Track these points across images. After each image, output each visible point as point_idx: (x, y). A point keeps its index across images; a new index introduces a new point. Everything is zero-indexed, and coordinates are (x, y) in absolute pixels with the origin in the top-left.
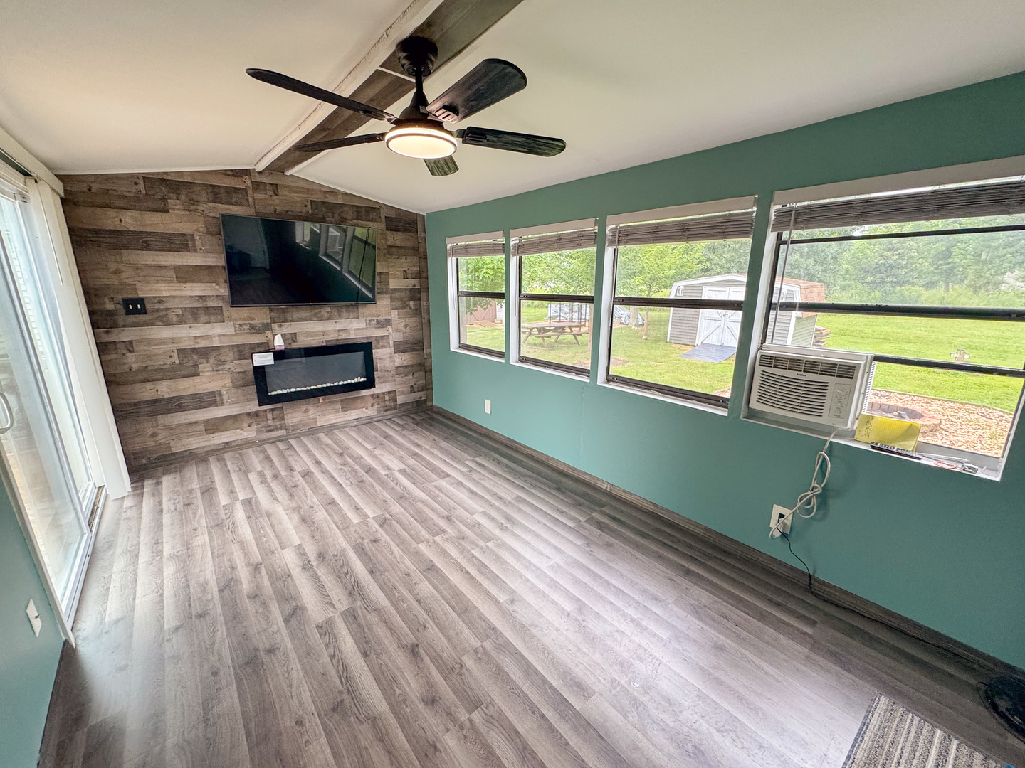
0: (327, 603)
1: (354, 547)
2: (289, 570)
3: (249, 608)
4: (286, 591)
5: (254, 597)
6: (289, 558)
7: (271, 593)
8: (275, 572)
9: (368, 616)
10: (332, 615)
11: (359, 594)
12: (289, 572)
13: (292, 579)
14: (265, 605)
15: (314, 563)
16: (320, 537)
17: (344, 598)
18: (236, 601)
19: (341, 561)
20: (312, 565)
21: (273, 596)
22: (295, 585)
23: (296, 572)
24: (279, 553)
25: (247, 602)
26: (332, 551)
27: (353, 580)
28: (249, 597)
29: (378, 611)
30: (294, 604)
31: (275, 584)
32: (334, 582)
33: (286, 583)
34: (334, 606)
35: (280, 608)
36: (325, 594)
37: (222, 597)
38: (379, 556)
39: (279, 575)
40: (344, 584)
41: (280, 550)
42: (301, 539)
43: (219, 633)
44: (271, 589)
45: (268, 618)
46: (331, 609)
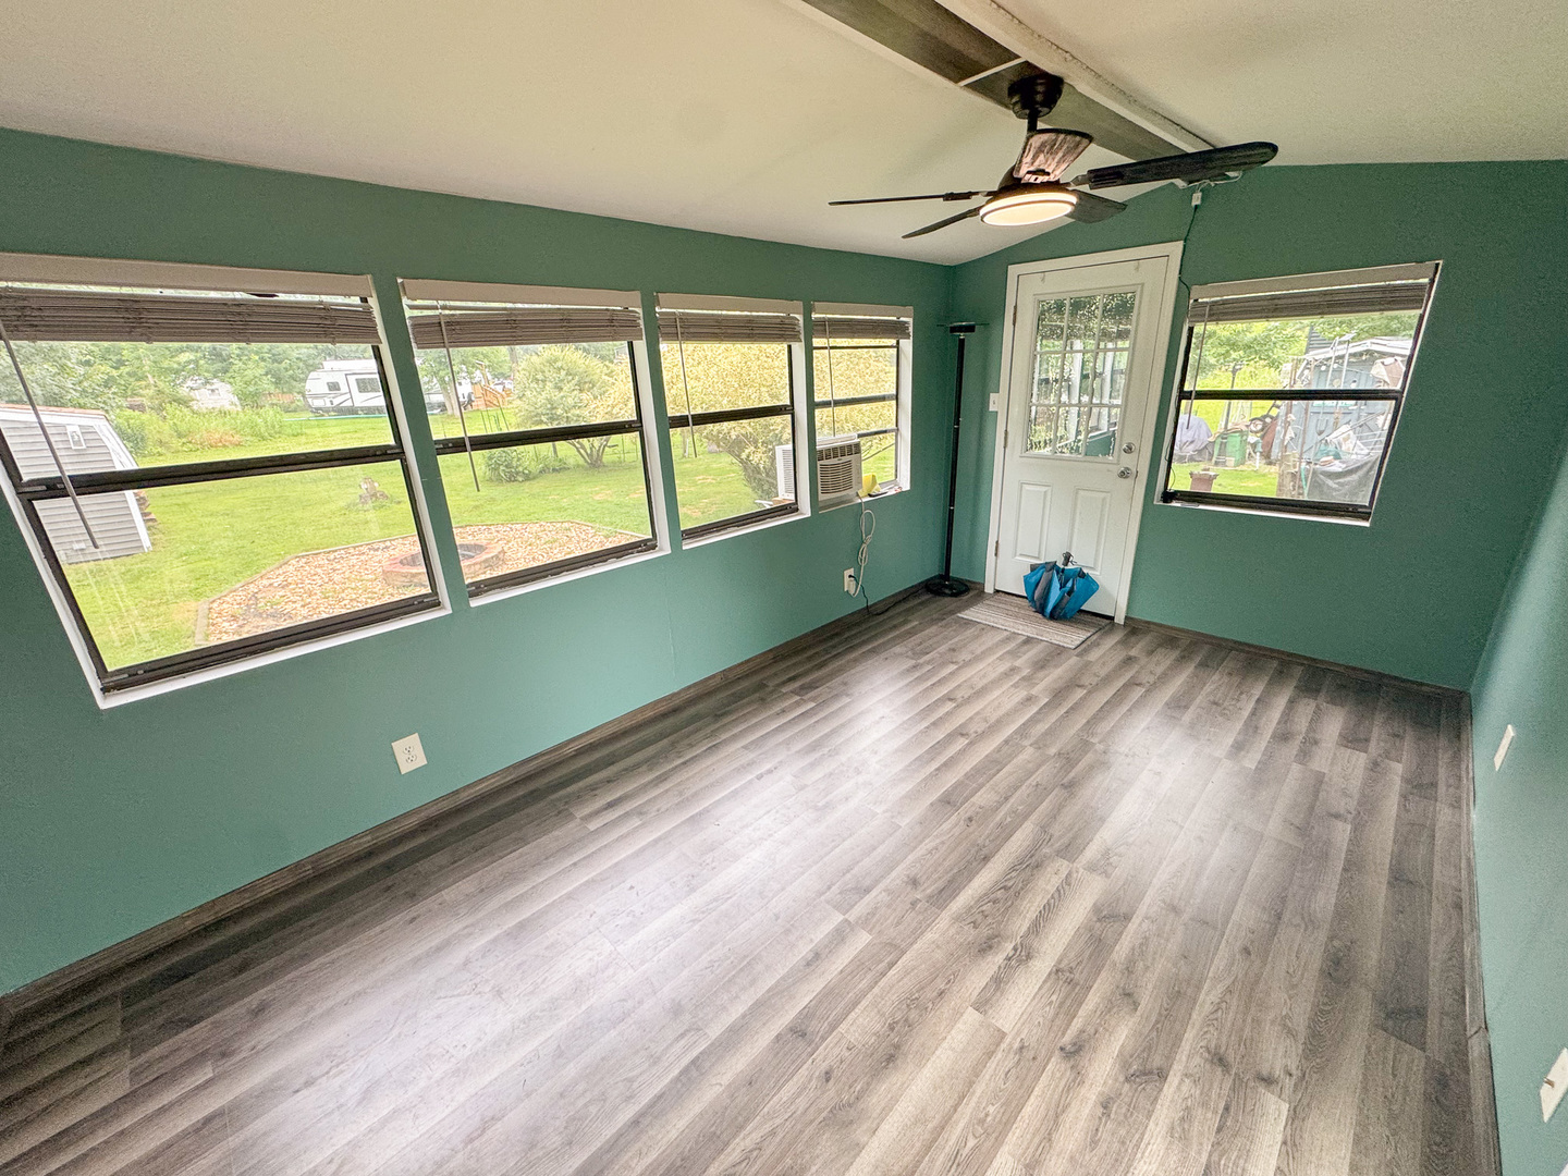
0: (1069, 885)
1: (942, 906)
2: (1045, 982)
3: (1150, 986)
4: (1087, 953)
5: (1128, 997)
6: (1019, 1004)
7: (1103, 974)
8: (1061, 1005)
9: (1057, 834)
10: (1081, 870)
11: (1031, 857)
12: (1050, 974)
13: (1060, 961)
14: (1129, 970)
15: (1008, 947)
16: (939, 980)
17: (1049, 869)
18: (1157, 1022)
19: (984, 908)
20: (1015, 949)
21: (1107, 967)
22: (1069, 947)
23: (1042, 965)
24: (1018, 1033)
25: (1146, 999)
26: (971, 934)
27: (1014, 874)
28: (1136, 1005)
29: (1044, 828)
30: (1098, 924)
31: (1086, 981)
32: (1031, 895)
33: (1073, 965)
34: (1069, 875)
35: (1117, 941)
36: (1056, 896)
37: (1170, 1058)
38: (947, 863)
39: (1065, 989)
40: (1026, 882)
41: (1008, 1040)
42: (957, 1014)
43: (1213, 999)
44: (1099, 981)
45: (1141, 944)
46: (1075, 875)
